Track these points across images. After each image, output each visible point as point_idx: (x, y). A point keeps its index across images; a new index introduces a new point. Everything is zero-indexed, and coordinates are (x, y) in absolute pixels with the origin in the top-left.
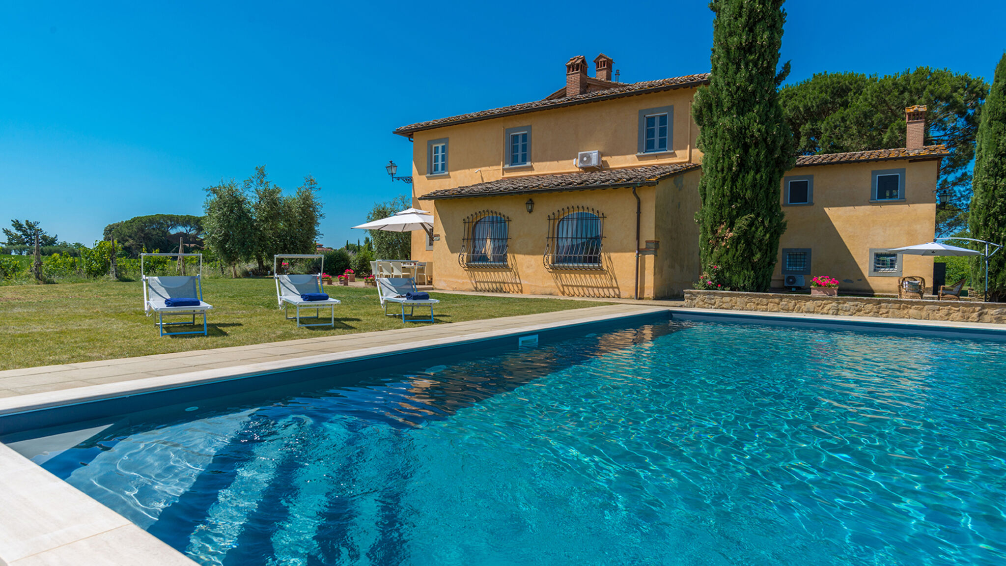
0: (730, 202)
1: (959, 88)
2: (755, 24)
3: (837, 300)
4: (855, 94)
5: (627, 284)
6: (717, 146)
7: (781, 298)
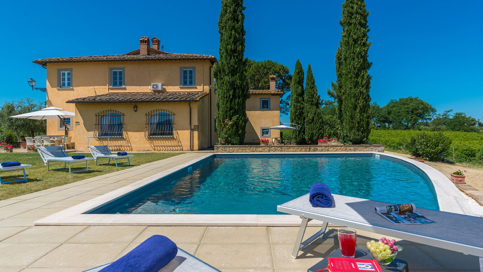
0: (230, 110)
1: (281, 69)
2: (236, 42)
3: (269, 147)
4: (248, 67)
5: (186, 144)
6: (224, 87)
7: (251, 147)
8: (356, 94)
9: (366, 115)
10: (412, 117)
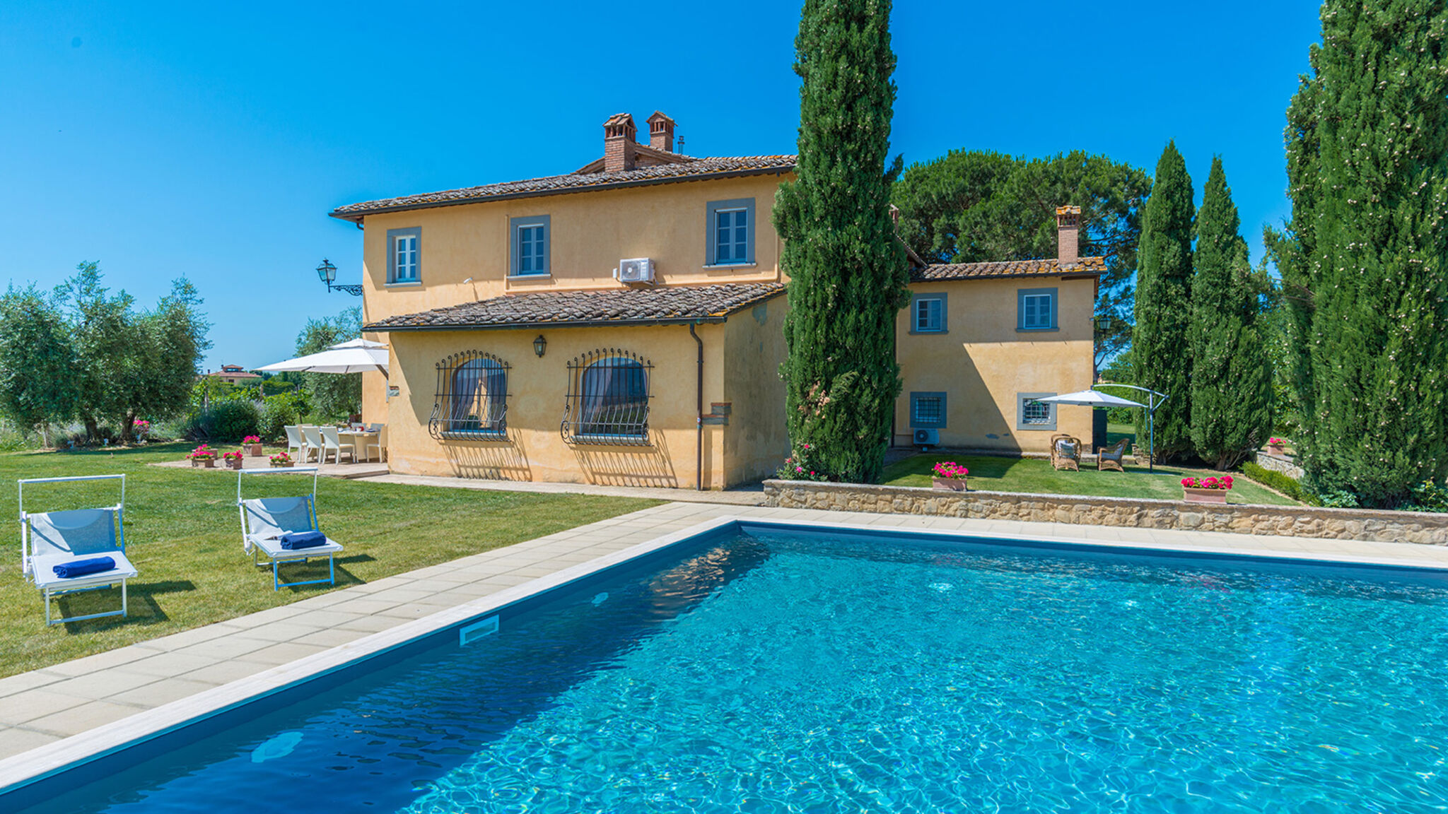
0: (826, 353)
1: (1119, 181)
2: (855, 98)
3: (966, 496)
5: (685, 466)
6: (806, 271)
8: (1381, 280)
9: (1437, 374)
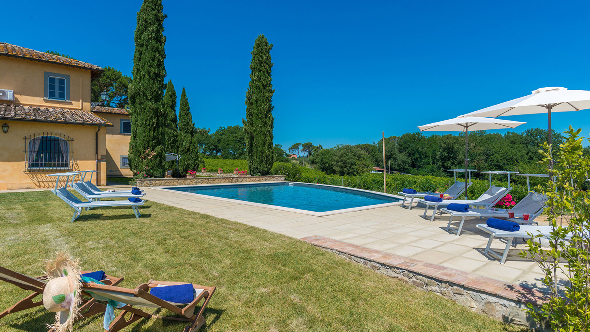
0: (153, 140)
10: (240, 147)
